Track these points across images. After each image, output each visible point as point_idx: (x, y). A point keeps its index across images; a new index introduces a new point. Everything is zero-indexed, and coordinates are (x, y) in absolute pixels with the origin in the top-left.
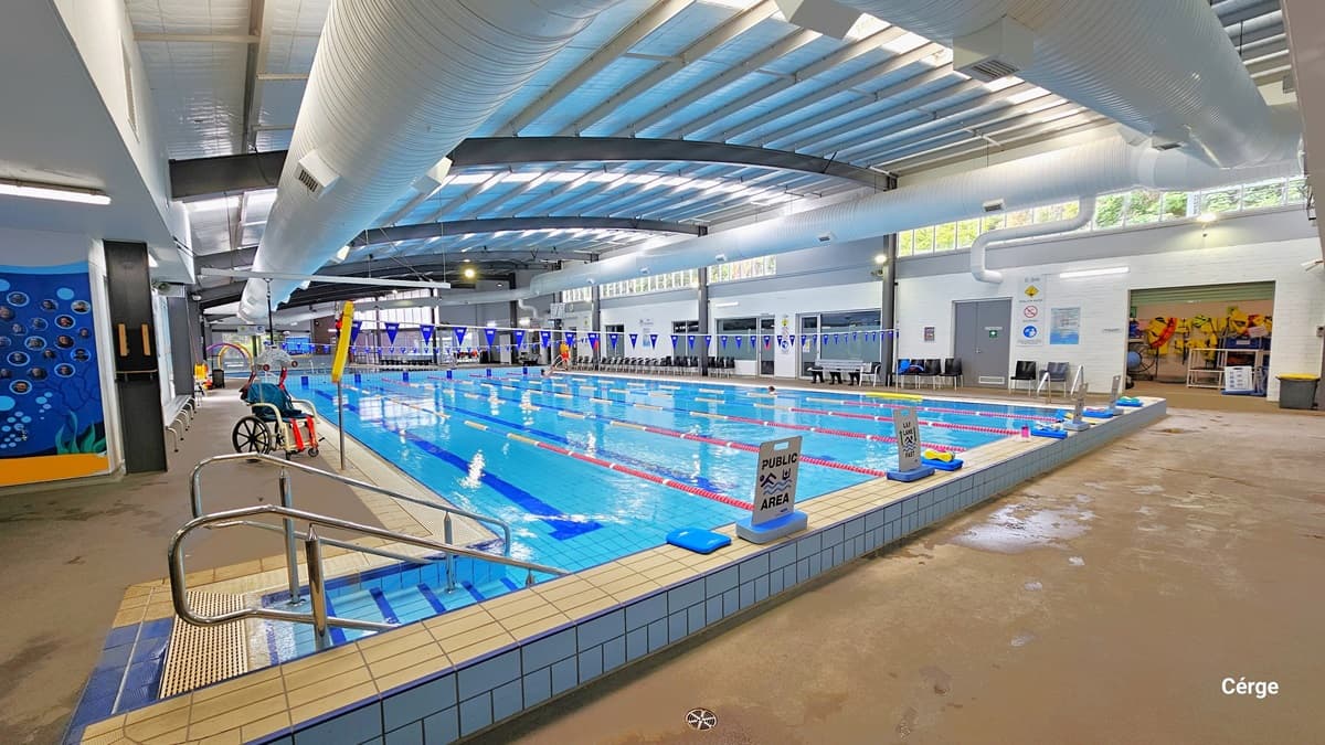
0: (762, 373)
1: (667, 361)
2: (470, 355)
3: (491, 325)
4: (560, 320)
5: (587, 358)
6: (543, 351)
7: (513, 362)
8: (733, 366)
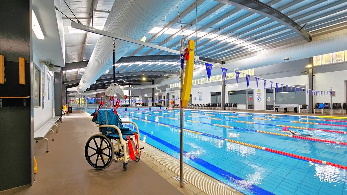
0: (248, 109)
1: (209, 105)
2: (139, 104)
3: (146, 95)
4: (169, 93)
5: (178, 104)
6: (163, 102)
7: (153, 106)
8: (236, 106)
